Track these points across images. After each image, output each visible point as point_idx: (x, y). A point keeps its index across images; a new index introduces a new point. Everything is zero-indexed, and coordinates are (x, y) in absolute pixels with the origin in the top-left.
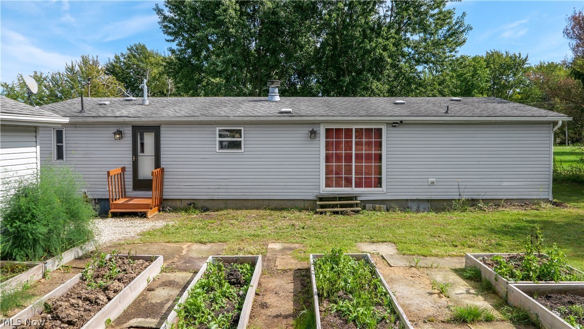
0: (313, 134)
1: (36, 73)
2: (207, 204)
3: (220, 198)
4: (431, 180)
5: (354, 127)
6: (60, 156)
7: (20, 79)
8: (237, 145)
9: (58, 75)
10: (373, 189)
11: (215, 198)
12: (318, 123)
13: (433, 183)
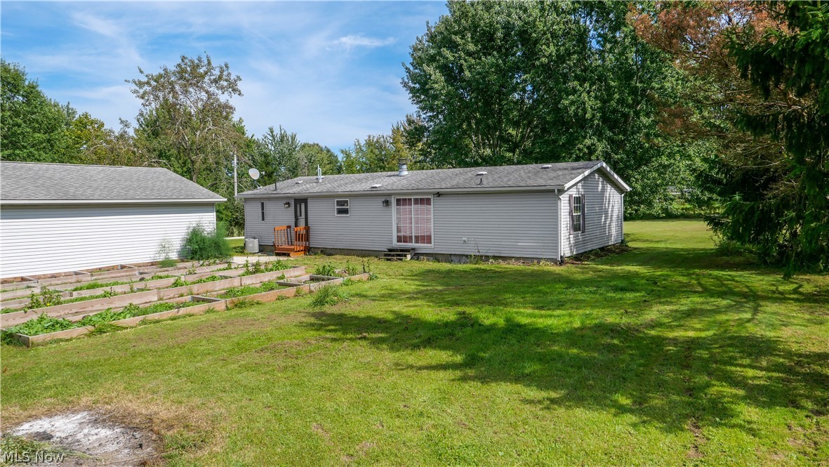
0: (387, 203)
1: (369, 137)
2: (332, 252)
3: (338, 247)
4: (464, 239)
5: (413, 197)
6: (263, 219)
7: (357, 144)
8: (346, 211)
9: (382, 139)
10: (426, 245)
11: (336, 247)
12: (390, 195)
13: (465, 241)
